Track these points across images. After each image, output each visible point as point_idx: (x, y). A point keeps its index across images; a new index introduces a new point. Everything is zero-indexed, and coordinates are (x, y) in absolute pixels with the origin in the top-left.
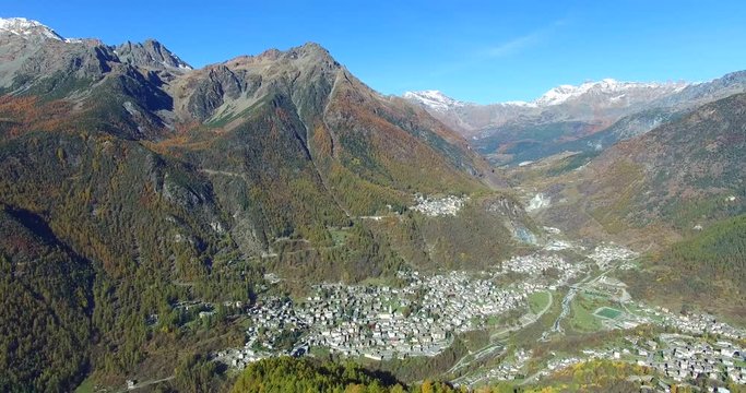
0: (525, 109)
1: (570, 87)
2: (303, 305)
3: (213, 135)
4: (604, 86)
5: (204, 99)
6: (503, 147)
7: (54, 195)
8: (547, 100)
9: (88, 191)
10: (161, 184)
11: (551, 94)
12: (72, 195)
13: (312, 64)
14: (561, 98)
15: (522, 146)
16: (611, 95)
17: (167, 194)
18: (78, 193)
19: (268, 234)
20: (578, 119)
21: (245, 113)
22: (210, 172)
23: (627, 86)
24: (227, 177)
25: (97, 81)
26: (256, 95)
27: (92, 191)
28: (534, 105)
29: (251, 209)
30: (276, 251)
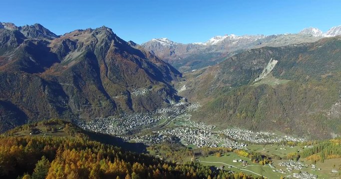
0: (201, 46)
1: (220, 37)
2: (88, 124)
3: (63, 69)
4: (231, 37)
5: (60, 53)
6: (188, 63)
7: (8, 94)
8: (211, 42)
9: (20, 93)
10: (44, 89)
11: (212, 39)
12: (14, 94)
13: (103, 38)
14: (216, 41)
15: (196, 63)
16: (233, 41)
17: (47, 93)
18: (16, 93)
19: (80, 104)
20: (219, 51)
21: (76, 58)
22: (61, 84)
23: (239, 38)
24: (68, 85)
25: (16, 47)
26: (81, 50)
27: (21, 92)
28: (205, 44)
29: (74, 96)
30: (82, 109)
